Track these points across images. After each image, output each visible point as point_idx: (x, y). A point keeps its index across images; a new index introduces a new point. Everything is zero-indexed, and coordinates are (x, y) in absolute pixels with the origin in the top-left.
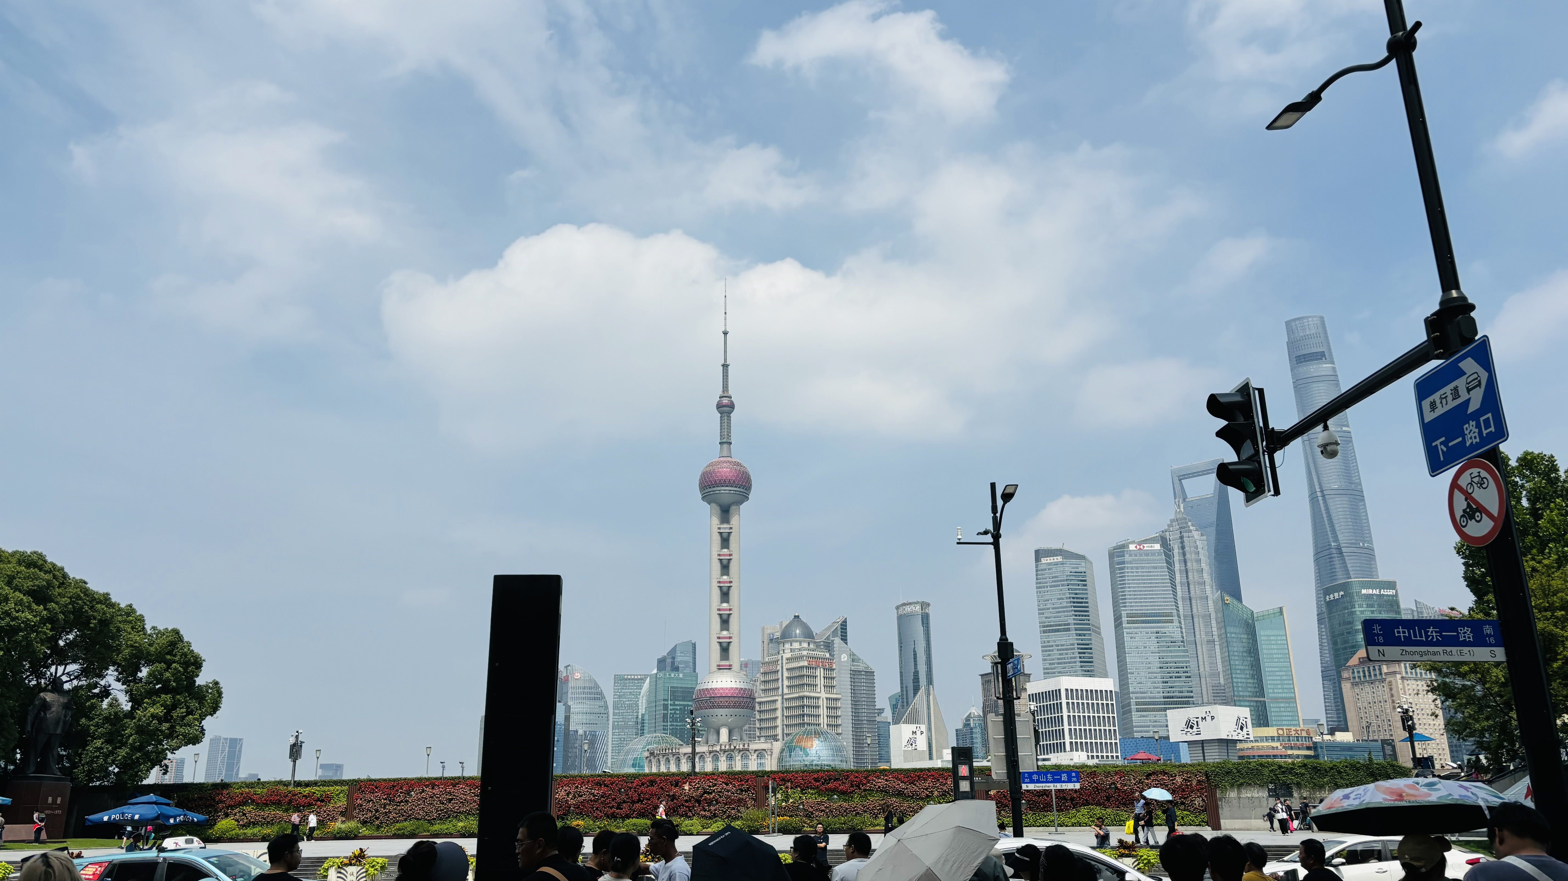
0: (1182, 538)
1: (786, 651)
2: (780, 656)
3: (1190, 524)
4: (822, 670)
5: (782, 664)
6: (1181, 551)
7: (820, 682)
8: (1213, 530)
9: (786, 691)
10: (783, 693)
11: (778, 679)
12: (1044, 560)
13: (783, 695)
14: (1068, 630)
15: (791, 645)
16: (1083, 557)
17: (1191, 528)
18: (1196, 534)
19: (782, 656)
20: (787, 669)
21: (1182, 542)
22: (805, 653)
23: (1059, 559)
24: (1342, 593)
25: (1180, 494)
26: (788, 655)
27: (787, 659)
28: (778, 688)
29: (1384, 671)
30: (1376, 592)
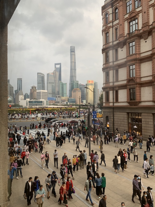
6: (55, 74)
12: (38, 74)
14: (41, 83)
16: (43, 74)
17: (57, 72)
23: (40, 74)
24: (73, 82)
25: (55, 67)
29: (76, 91)
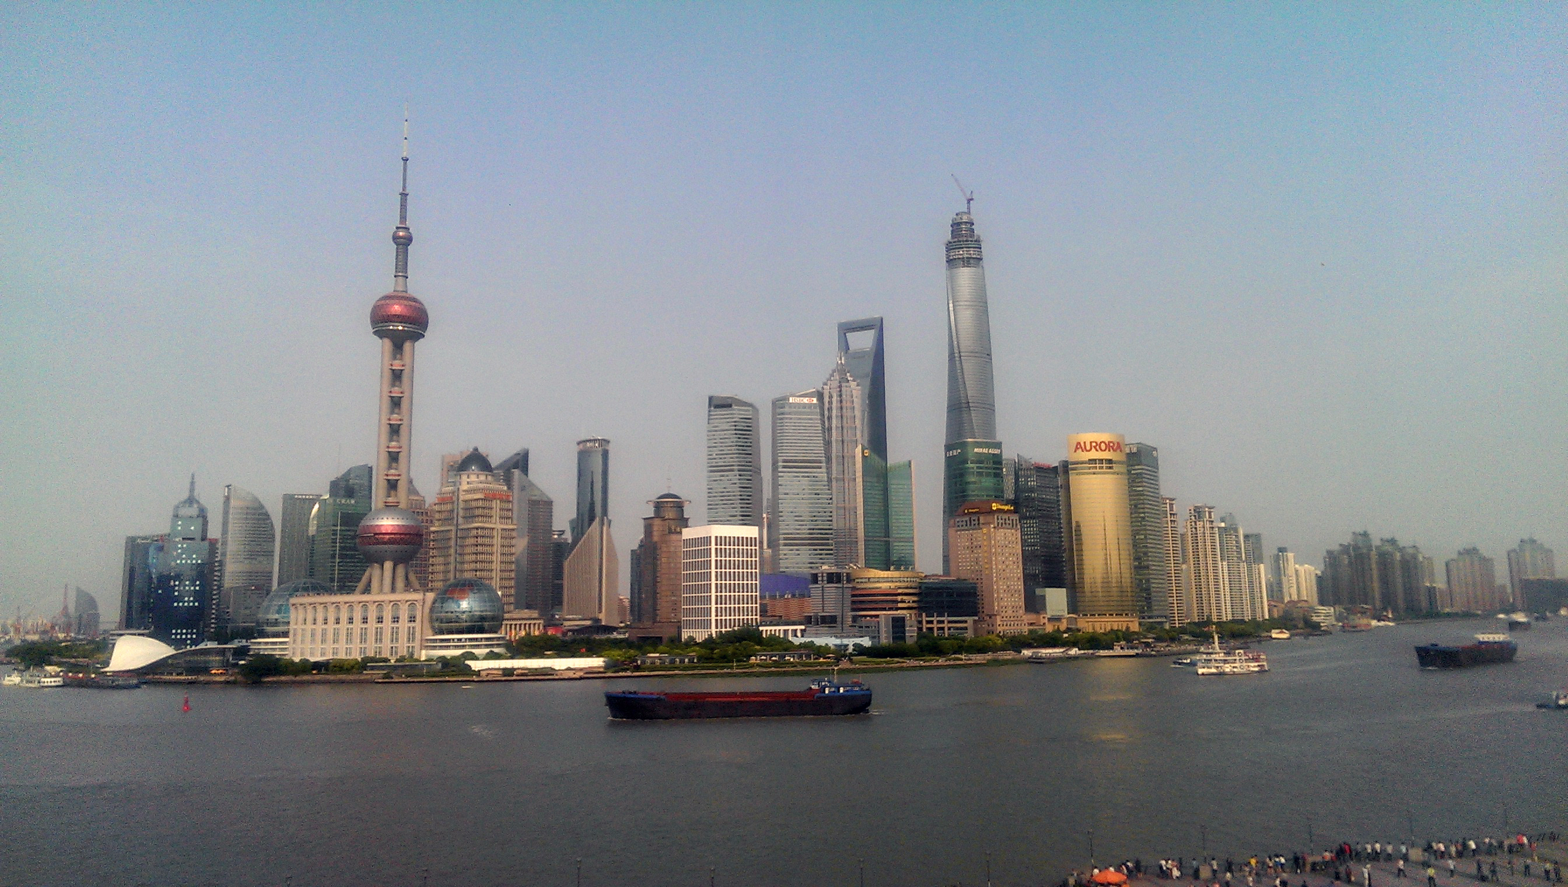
0: (840, 387)
1: (463, 482)
2: (457, 487)
3: (848, 374)
4: (498, 502)
5: (458, 495)
6: (839, 399)
7: (496, 512)
8: (867, 382)
9: (461, 520)
10: (457, 523)
11: (453, 510)
13: (457, 525)
14: (732, 470)
15: (468, 477)
16: (751, 406)
17: (849, 378)
18: (853, 384)
19: (459, 487)
20: (463, 500)
21: (840, 391)
22: (481, 486)
24: (959, 451)
25: (845, 346)
26: (465, 487)
27: (464, 491)
28: (453, 518)
29: (981, 521)
30: (985, 451)
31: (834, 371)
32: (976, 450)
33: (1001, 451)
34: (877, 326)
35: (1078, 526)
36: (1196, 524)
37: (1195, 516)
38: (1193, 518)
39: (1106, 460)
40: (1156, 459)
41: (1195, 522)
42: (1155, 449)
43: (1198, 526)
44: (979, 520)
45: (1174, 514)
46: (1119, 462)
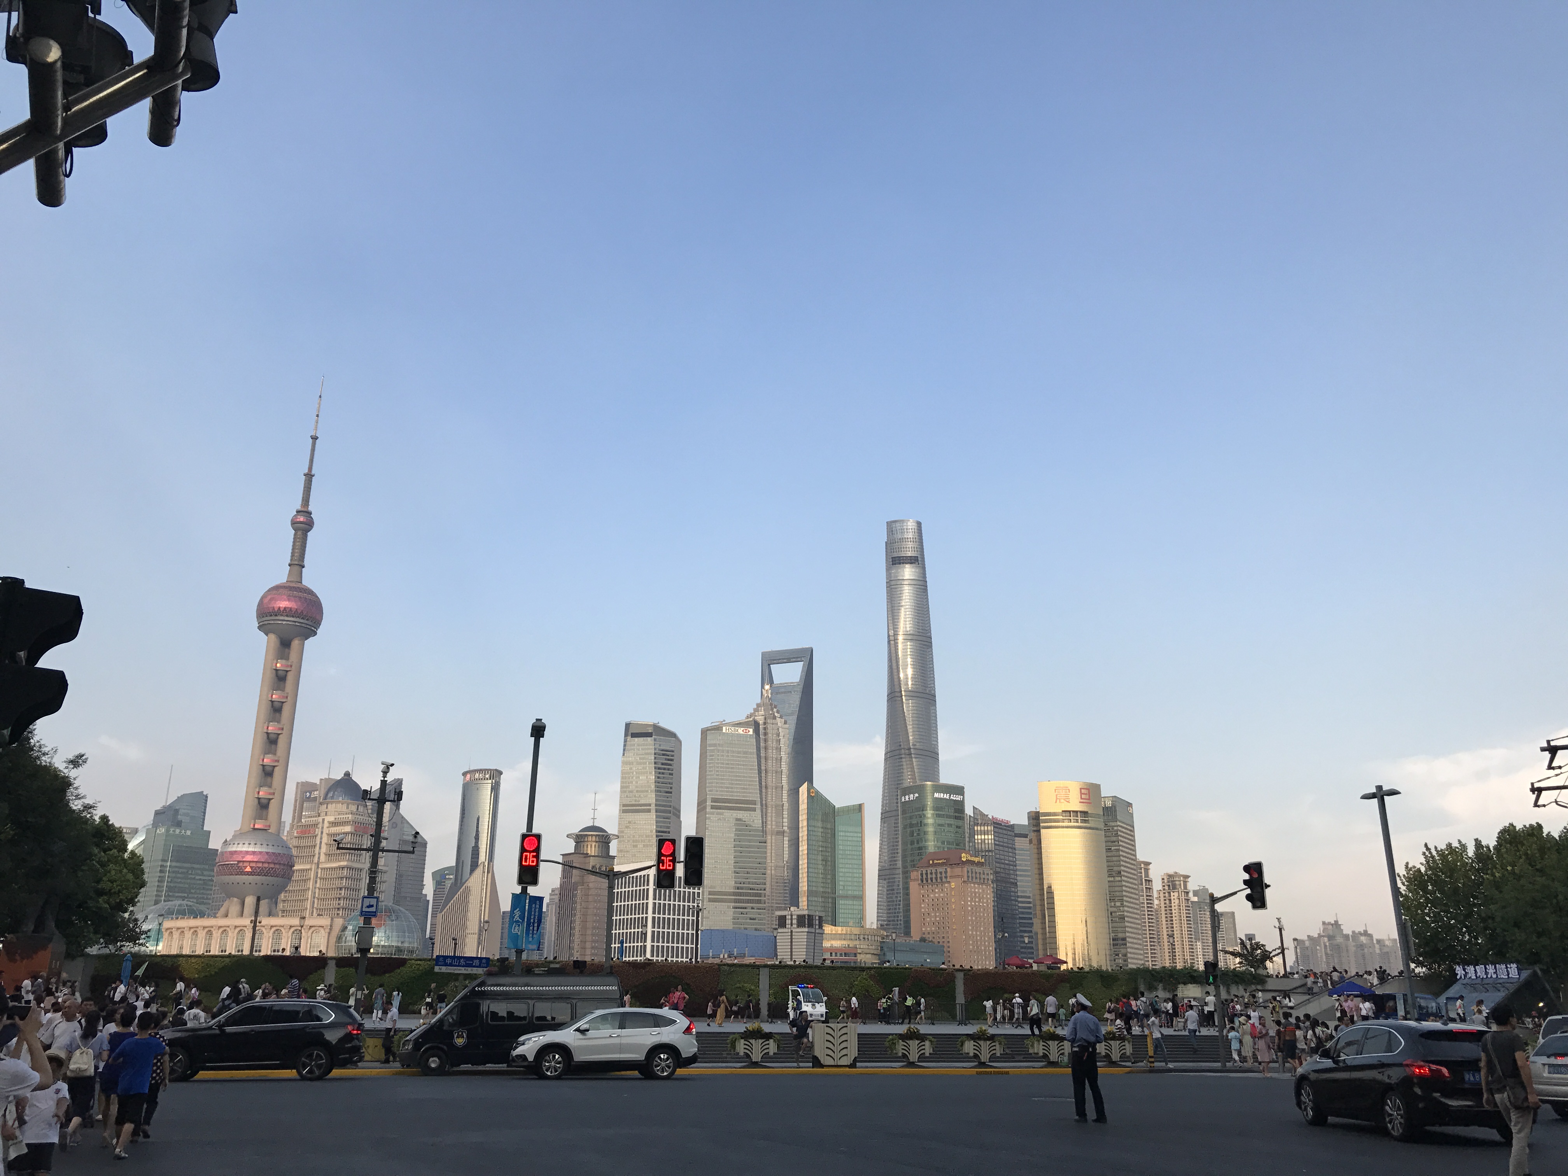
0: (766, 723)
1: (329, 813)
2: (320, 819)
5: (323, 828)
6: (764, 737)
8: (792, 720)
10: (318, 861)
11: (315, 846)
13: (319, 863)
15: (336, 807)
16: (673, 735)
18: (780, 722)
19: (323, 820)
20: (328, 835)
22: (351, 817)
24: (917, 795)
26: (331, 819)
27: (329, 823)
28: (314, 856)
29: (949, 874)
30: (946, 796)
31: (758, 705)
32: (936, 795)
33: (963, 798)
34: (806, 656)
35: (1050, 887)
36: (1170, 896)
37: (1169, 886)
38: (1166, 888)
39: (1081, 812)
40: (1132, 815)
41: (1169, 893)
42: (1130, 805)
43: (1172, 898)
44: (946, 872)
45: (1149, 881)
46: (1093, 815)
